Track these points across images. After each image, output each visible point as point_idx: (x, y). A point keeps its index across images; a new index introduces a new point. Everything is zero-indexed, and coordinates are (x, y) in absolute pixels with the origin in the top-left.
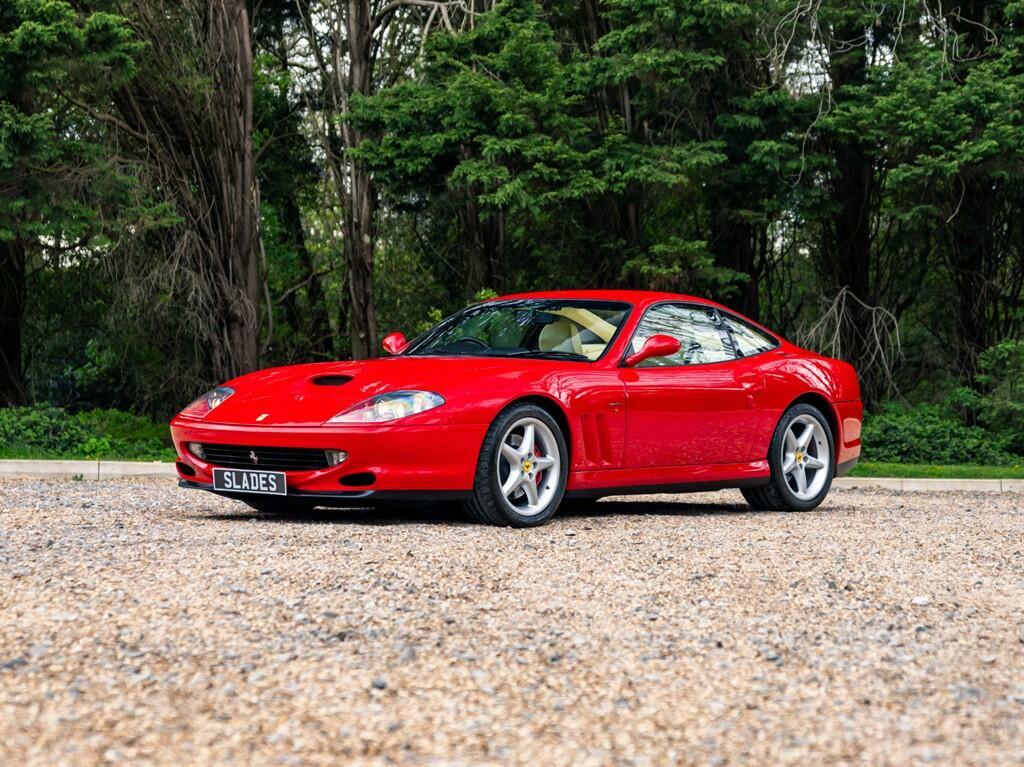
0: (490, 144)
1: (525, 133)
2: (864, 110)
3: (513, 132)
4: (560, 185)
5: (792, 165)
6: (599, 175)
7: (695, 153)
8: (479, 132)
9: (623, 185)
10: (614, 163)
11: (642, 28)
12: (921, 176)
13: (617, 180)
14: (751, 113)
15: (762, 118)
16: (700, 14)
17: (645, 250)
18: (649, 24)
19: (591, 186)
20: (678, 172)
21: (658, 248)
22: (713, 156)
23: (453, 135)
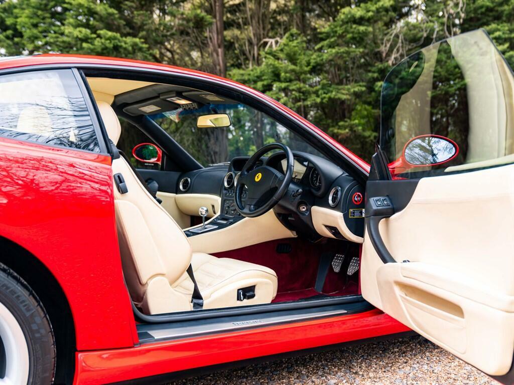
1: (290, 81)
3: (286, 81)
4: (304, 100)
6: (318, 96)
7: (354, 87)
8: (275, 81)
9: (327, 99)
10: (323, 92)
11: (332, 40)
12: (440, 94)
13: (325, 98)
14: (374, 72)
15: (379, 74)
16: (353, 33)
17: (337, 124)
18: (336, 38)
19: (314, 100)
20: (347, 94)
21: (341, 123)
22: (360, 88)
23: (265, 83)
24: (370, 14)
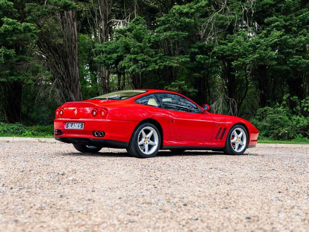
0: (128, 56)
1: (137, 53)
2: (225, 47)
3: (134, 53)
4: (147, 67)
5: (207, 61)
6: (157, 64)
7: (181, 58)
8: (126, 53)
9: (163, 67)
10: (160, 61)
11: (167, 26)
12: (240, 64)
13: (161, 65)
14: (196, 48)
15: (199, 49)
16: (181, 22)
17: (170, 84)
18: (169, 25)
19: (154, 67)
20: (177, 63)
21: (173, 83)
22: (186, 59)
23: (119, 54)
24: (193, 10)
